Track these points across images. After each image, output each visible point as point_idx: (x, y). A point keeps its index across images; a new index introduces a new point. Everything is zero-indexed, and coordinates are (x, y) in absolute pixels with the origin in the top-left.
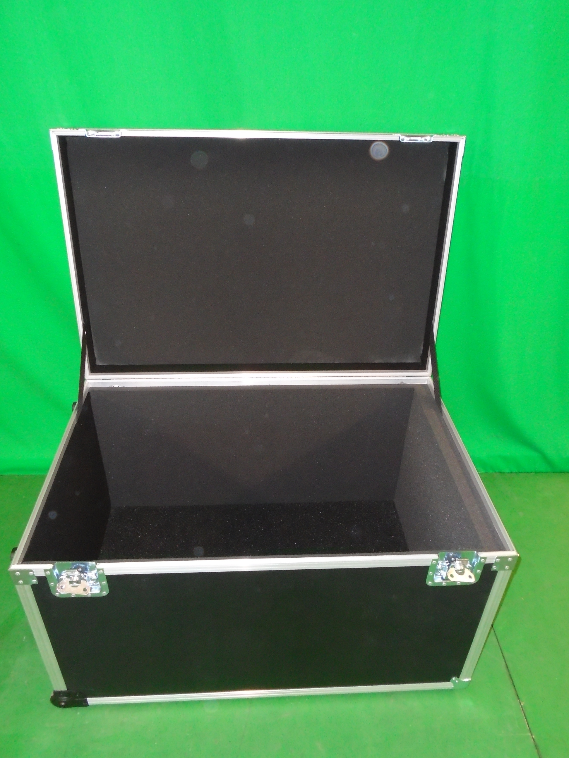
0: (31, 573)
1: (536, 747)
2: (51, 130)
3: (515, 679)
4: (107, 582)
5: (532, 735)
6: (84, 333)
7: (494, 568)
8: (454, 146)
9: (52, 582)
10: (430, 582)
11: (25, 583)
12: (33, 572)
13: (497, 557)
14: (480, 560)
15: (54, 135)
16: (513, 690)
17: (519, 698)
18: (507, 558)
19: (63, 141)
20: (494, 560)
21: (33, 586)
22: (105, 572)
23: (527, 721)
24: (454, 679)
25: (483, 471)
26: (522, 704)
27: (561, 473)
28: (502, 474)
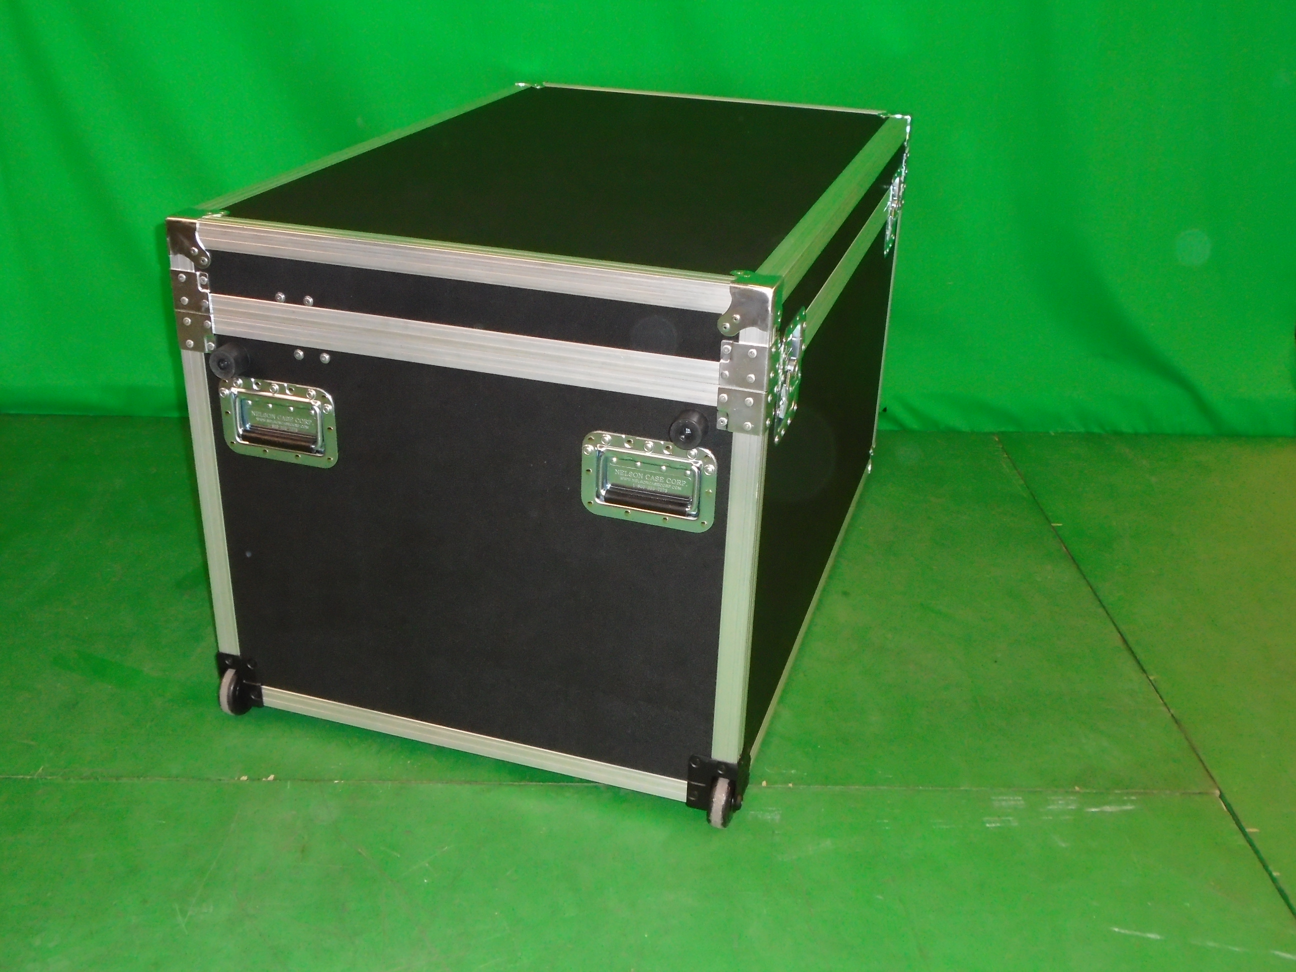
1: (1177, 722)
5: (1168, 709)
16: (1135, 664)
23: (1162, 698)
26: (1151, 678)
27: (1235, 436)
28: (1118, 435)
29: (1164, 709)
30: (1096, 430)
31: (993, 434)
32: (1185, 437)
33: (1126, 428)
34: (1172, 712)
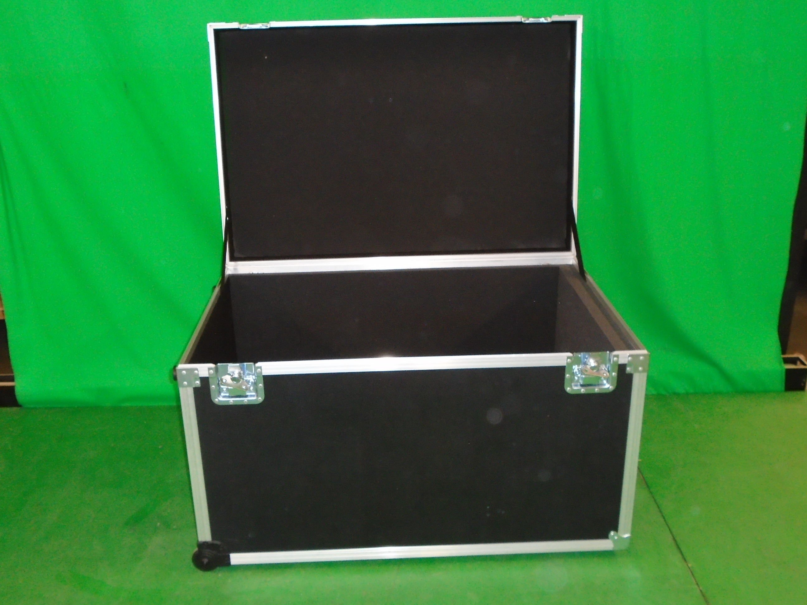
0: (196, 372)
1: (703, 595)
2: (208, 25)
3: (683, 549)
4: (263, 385)
5: (699, 587)
6: (226, 219)
7: (628, 369)
8: (573, 24)
9: (214, 385)
10: (568, 389)
11: (189, 385)
12: (198, 371)
13: (629, 355)
14: (613, 359)
15: (211, 28)
16: (680, 556)
17: (685, 560)
18: (638, 356)
19: (217, 32)
20: (627, 360)
21: (196, 390)
22: (262, 371)
23: (695, 579)
24: (612, 533)
25: (654, 392)
26: (690, 565)
27: (746, 392)
28: (676, 395)
29: (696, 586)
32: (716, 394)
34: (701, 588)
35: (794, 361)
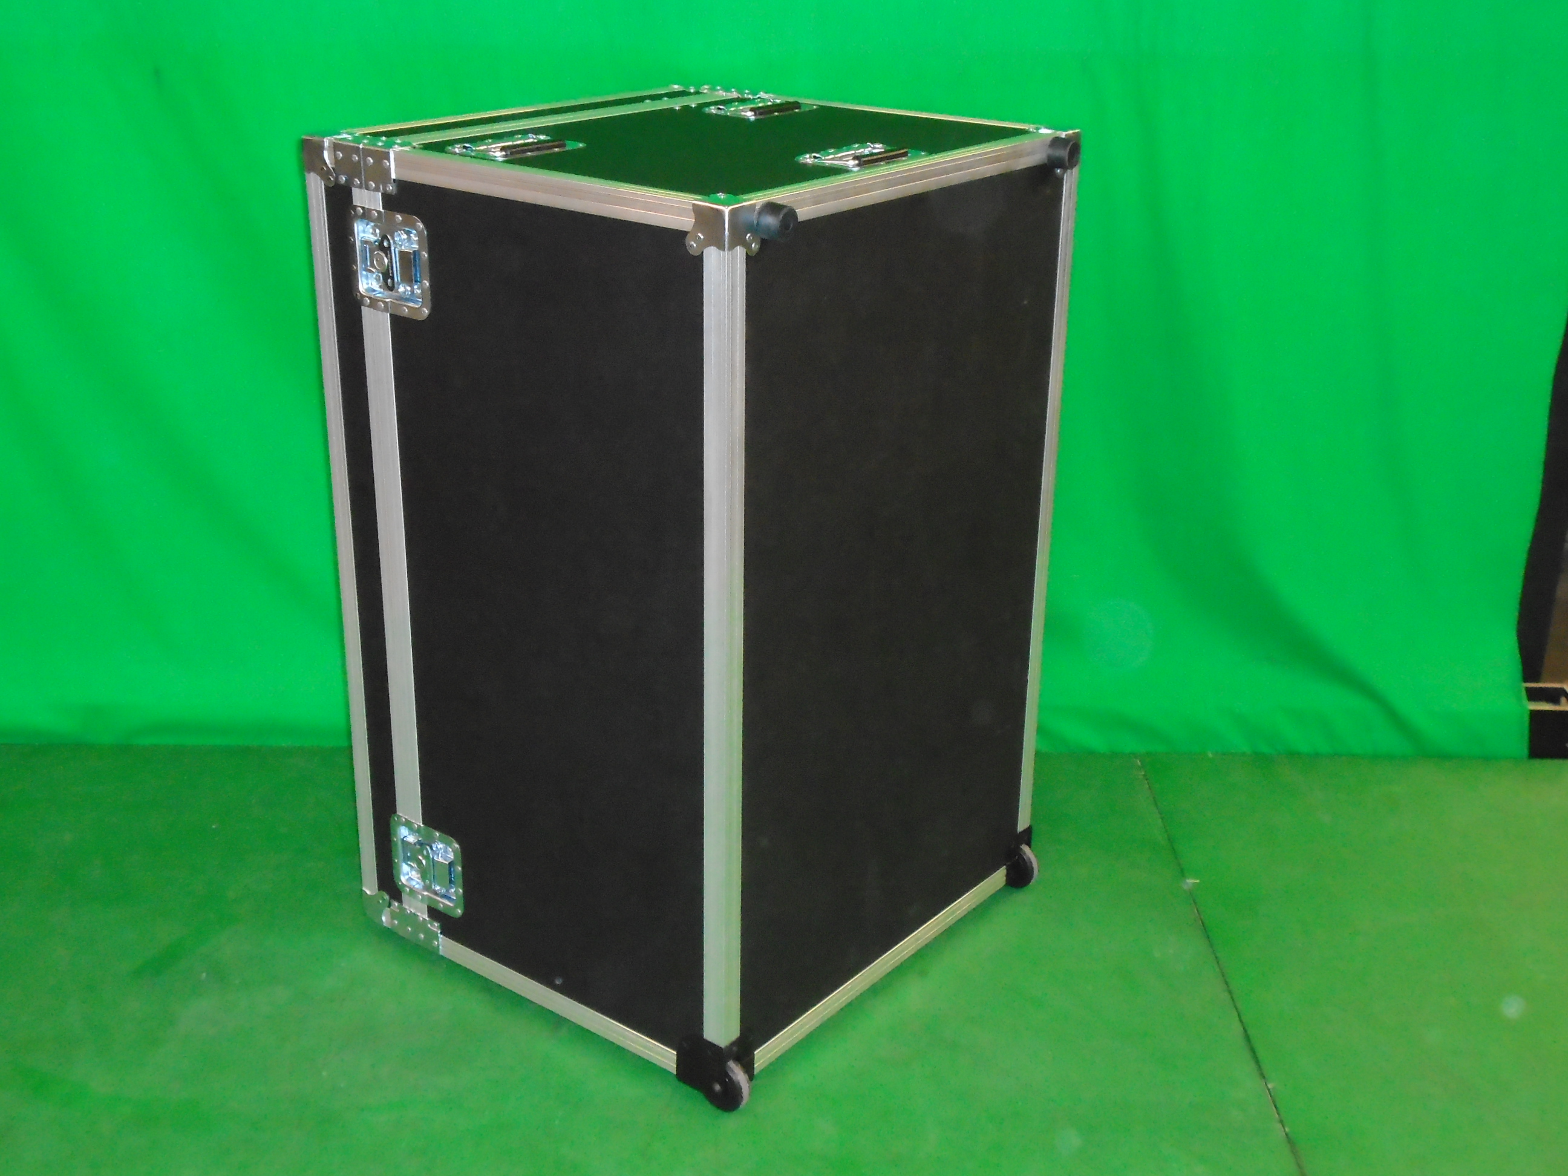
1: (1291, 1144)
5: (1283, 1126)
17: (1263, 1076)
23: (1278, 1112)
26: (1270, 1086)
27: (1441, 757)
28: (1293, 756)
29: (1279, 1126)
30: (1265, 749)
31: (1135, 755)
32: (1376, 758)
33: (1304, 747)
34: (1287, 1130)
35: (1553, 696)
